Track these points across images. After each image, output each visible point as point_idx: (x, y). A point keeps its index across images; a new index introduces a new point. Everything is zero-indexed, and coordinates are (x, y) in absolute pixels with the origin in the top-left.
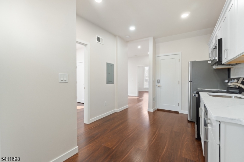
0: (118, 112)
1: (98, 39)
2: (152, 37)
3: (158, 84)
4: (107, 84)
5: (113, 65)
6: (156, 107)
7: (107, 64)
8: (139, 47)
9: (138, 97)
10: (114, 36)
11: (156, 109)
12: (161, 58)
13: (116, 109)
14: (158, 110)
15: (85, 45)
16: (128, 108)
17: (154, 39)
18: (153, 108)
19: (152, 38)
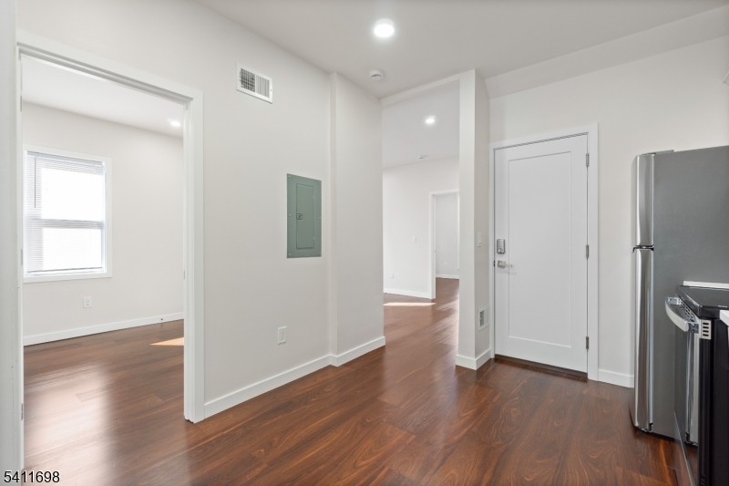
0: (337, 364)
1: (248, 81)
2: (473, 72)
3: (499, 258)
4: (288, 257)
5: (318, 183)
6: (491, 348)
7: (291, 178)
8: (430, 121)
9: (433, 301)
10: (324, 72)
11: (492, 356)
12: (509, 153)
13: (331, 355)
14: (500, 359)
15: (184, 100)
16: (382, 349)
17: (480, 78)
18: (477, 354)
19: (472, 74)
